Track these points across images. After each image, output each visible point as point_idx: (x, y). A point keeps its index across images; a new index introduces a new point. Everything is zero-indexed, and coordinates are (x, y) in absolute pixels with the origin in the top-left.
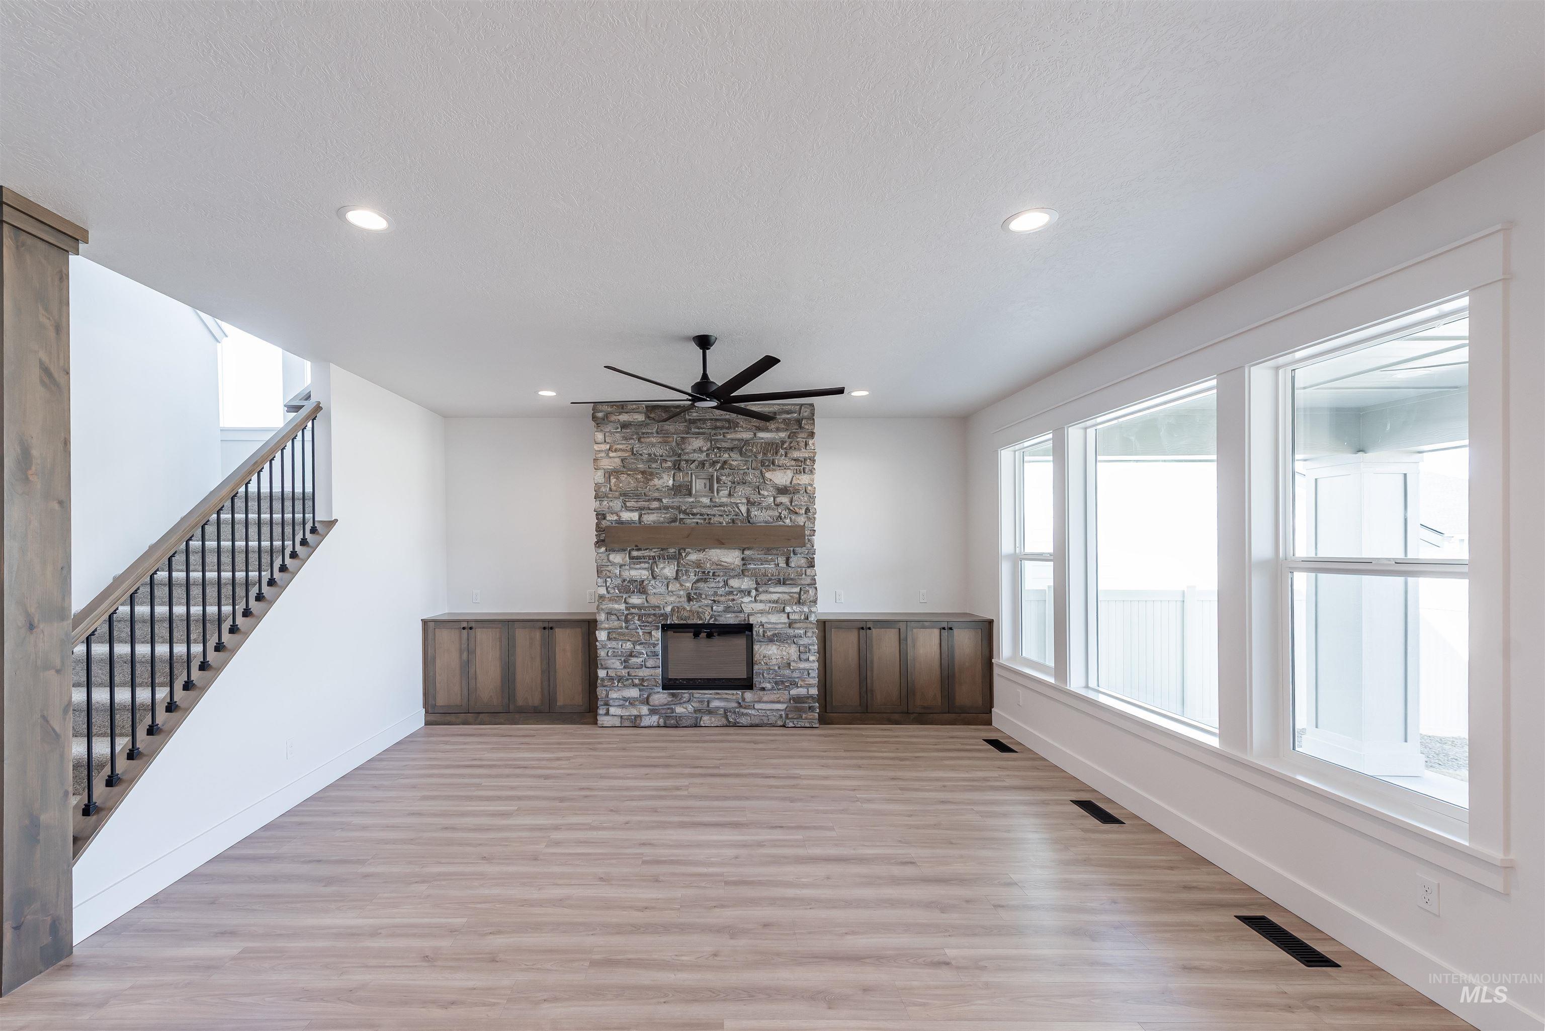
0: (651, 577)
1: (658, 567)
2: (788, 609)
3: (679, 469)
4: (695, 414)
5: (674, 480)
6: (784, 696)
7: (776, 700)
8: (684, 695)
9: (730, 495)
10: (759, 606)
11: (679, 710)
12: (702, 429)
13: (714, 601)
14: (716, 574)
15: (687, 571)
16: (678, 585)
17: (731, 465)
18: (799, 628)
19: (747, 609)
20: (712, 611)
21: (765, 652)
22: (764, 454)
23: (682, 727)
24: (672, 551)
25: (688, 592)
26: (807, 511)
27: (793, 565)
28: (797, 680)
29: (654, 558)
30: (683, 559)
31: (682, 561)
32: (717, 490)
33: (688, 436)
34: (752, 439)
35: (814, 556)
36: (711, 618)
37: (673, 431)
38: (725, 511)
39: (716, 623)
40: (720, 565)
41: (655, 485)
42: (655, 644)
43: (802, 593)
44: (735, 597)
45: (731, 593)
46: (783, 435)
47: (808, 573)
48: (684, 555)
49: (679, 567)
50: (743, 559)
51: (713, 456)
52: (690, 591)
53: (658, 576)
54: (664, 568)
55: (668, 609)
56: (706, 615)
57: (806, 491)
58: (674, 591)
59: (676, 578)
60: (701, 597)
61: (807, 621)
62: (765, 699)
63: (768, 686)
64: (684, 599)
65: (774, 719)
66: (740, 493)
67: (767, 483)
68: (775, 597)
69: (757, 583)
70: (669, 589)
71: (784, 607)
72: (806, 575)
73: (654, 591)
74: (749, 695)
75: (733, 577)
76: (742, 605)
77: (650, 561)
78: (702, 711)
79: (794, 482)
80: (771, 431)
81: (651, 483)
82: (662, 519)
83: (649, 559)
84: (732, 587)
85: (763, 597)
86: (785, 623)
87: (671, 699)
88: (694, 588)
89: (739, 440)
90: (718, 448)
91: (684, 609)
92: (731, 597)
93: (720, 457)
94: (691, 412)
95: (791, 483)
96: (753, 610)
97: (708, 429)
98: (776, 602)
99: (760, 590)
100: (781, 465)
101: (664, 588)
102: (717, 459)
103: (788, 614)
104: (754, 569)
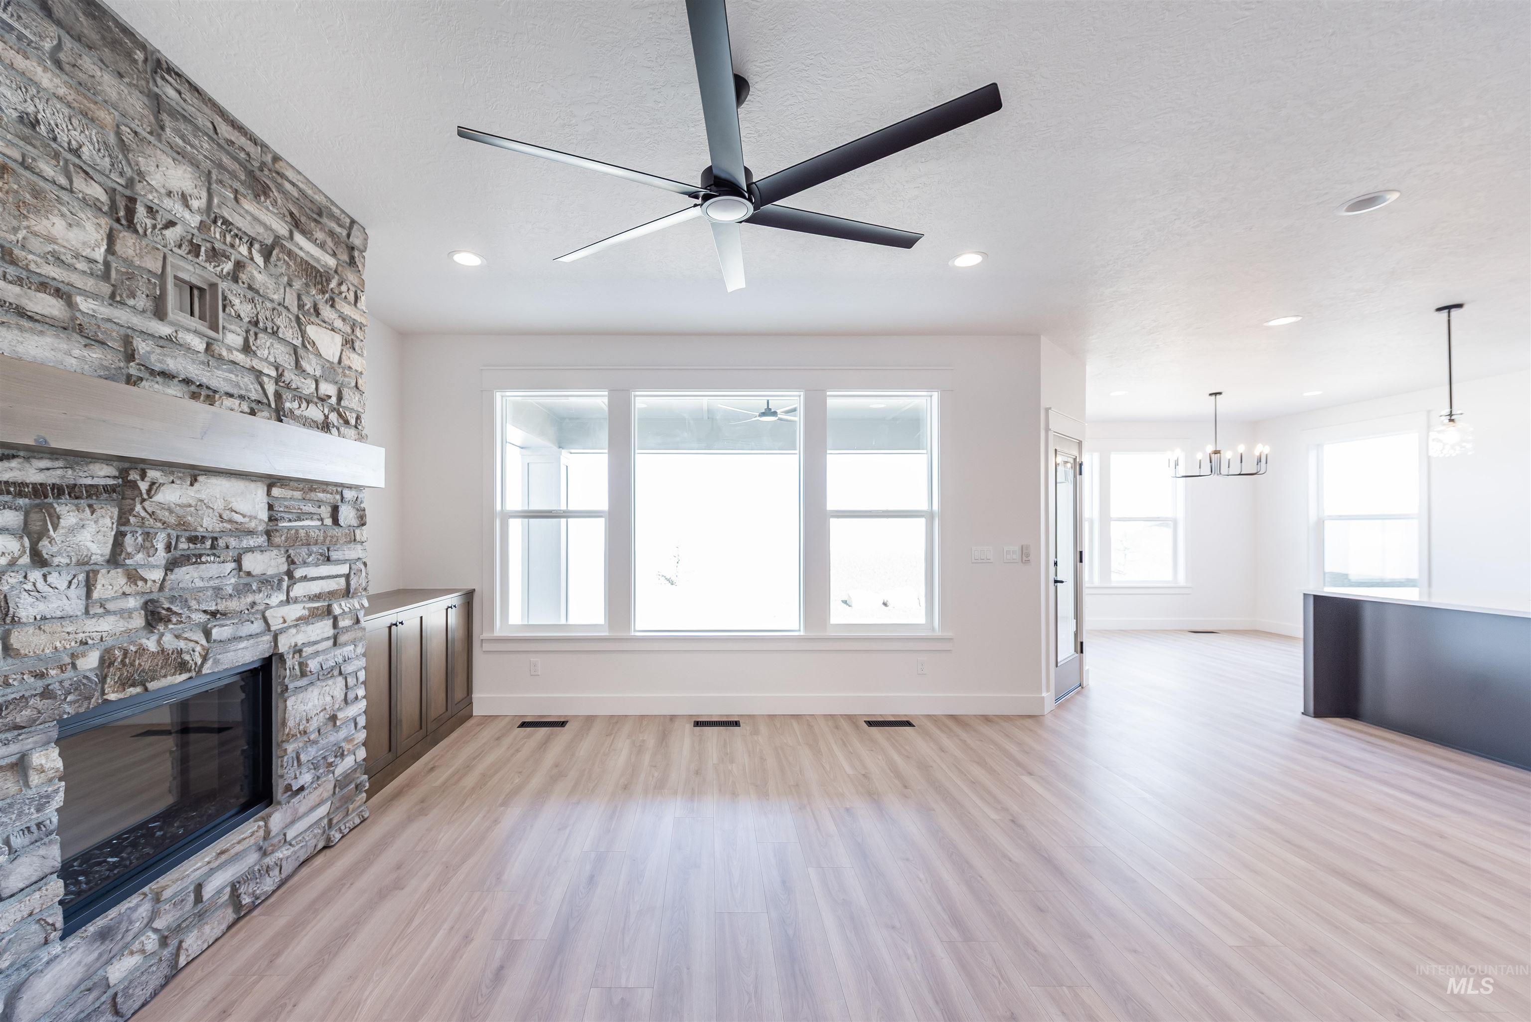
0: (26, 559)
1: (63, 522)
2: (337, 610)
3: (131, 226)
4: (172, 93)
5: (110, 250)
6: (328, 784)
7: (317, 800)
8: (135, 916)
9: (246, 349)
10: (295, 611)
11: (117, 972)
12: (192, 146)
13: (214, 614)
14: (221, 543)
15: (147, 535)
16: (122, 580)
17: (252, 278)
18: (345, 644)
19: (275, 617)
20: (208, 641)
21: (302, 707)
22: (307, 285)
23: (133, 1014)
24: (102, 473)
25: (147, 597)
26: (358, 418)
27: (341, 522)
28: (343, 744)
29: (39, 491)
30: (143, 500)
31: (138, 508)
32: (224, 328)
33: (151, 139)
34: (284, 238)
35: (362, 505)
36: (205, 659)
37: (113, 95)
38: (238, 385)
39: (216, 670)
40: (230, 521)
41: (51, 240)
42: (48, 796)
43: (352, 574)
44: (259, 598)
45: (247, 588)
46: (332, 262)
47: (358, 538)
48: (143, 486)
49: (127, 523)
50: (271, 507)
51: (218, 236)
52: (154, 596)
53: (59, 553)
54: (72, 530)
55: (90, 662)
56: (197, 654)
57: (357, 383)
58: (107, 600)
59: (115, 558)
60: (189, 608)
61: (356, 627)
62: (302, 809)
63: (306, 778)
64: (139, 621)
65: (314, 842)
66: (266, 352)
67: (308, 346)
68: (316, 588)
69: (291, 561)
70: (95, 595)
71: (329, 606)
72: (355, 540)
73: (42, 608)
74: (277, 818)
75: (251, 550)
76: (267, 614)
77: (21, 501)
78: (184, 925)
79: (346, 362)
80: (314, 242)
81: (41, 225)
82: (74, 361)
83: (20, 494)
84: (249, 574)
85: (298, 590)
86: (328, 638)
87: (96, 954)
88: (168, 584)
89: (268, 228)
90: (226, 222)
91: (142, 650)
92: (250, 599)
93: (232, 246)
94: (163, 78)
95: (340, 362)
96: (285, 622)
97: (205, 156)
98: (318, 597)
99: (298, 574)
100: (327, 320)
101: (77, 593)
102: (224, 247)
103: (335, 619)
104: (289, 529)
